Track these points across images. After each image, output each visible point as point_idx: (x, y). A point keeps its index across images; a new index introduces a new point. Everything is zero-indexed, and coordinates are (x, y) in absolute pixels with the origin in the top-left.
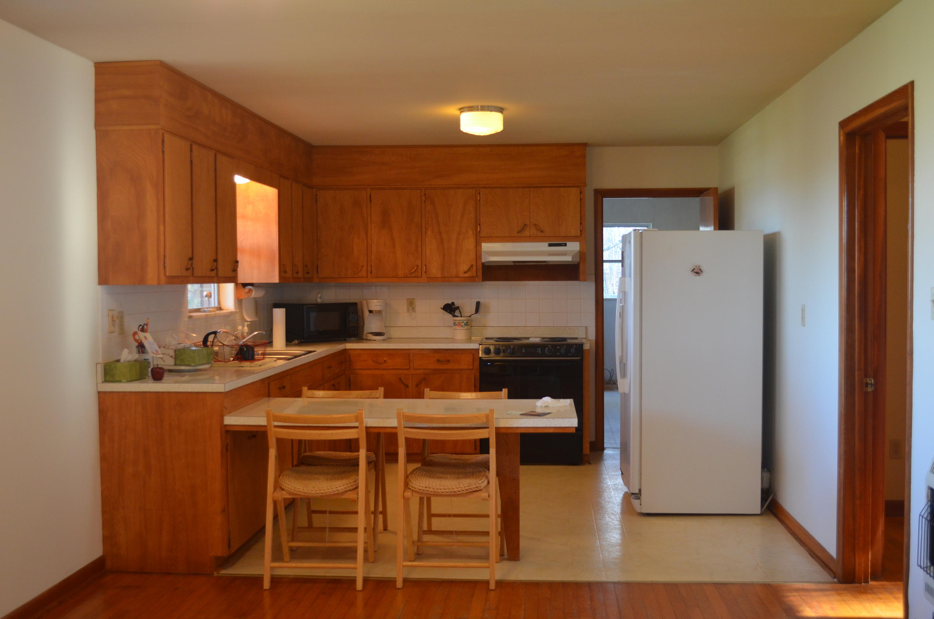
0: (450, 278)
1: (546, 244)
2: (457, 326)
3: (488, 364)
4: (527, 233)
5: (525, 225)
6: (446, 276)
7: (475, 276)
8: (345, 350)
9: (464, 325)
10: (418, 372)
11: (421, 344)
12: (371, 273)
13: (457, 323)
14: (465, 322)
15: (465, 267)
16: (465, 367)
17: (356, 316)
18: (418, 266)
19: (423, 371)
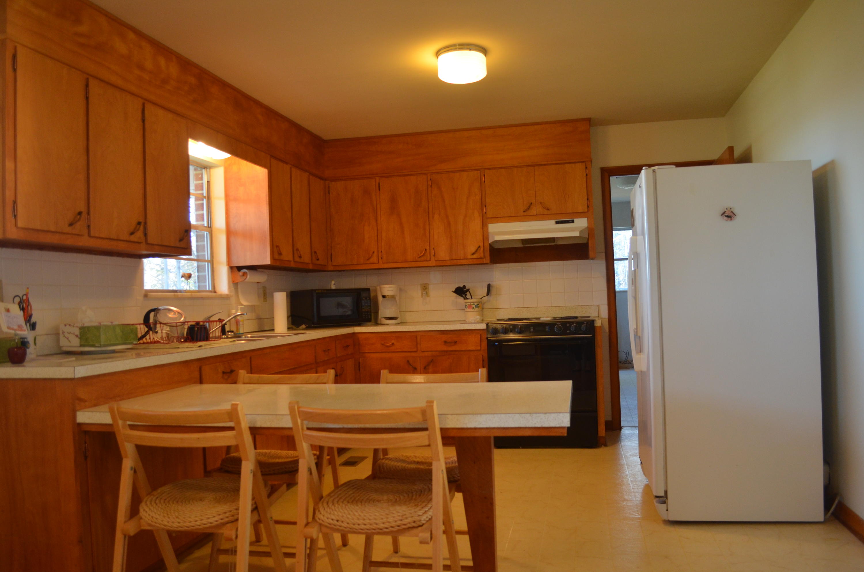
0: (458, 261)
1: (553, 222)
2: (468, 308)
3: (496, 344)
4: (533, 211)
5: (531, 204)
6: (454, 259)
7: (483, 257)
8: (354, 334)
9: (475, 307)
10: (426, 354)
11: (428, 326)
12: (382, 258)
13: (468, 305)
14: (476, 304)
15: (473, 249)
16: (473, 348)
17: (369, 301)
18: (426, 250)
19: (430, 353)
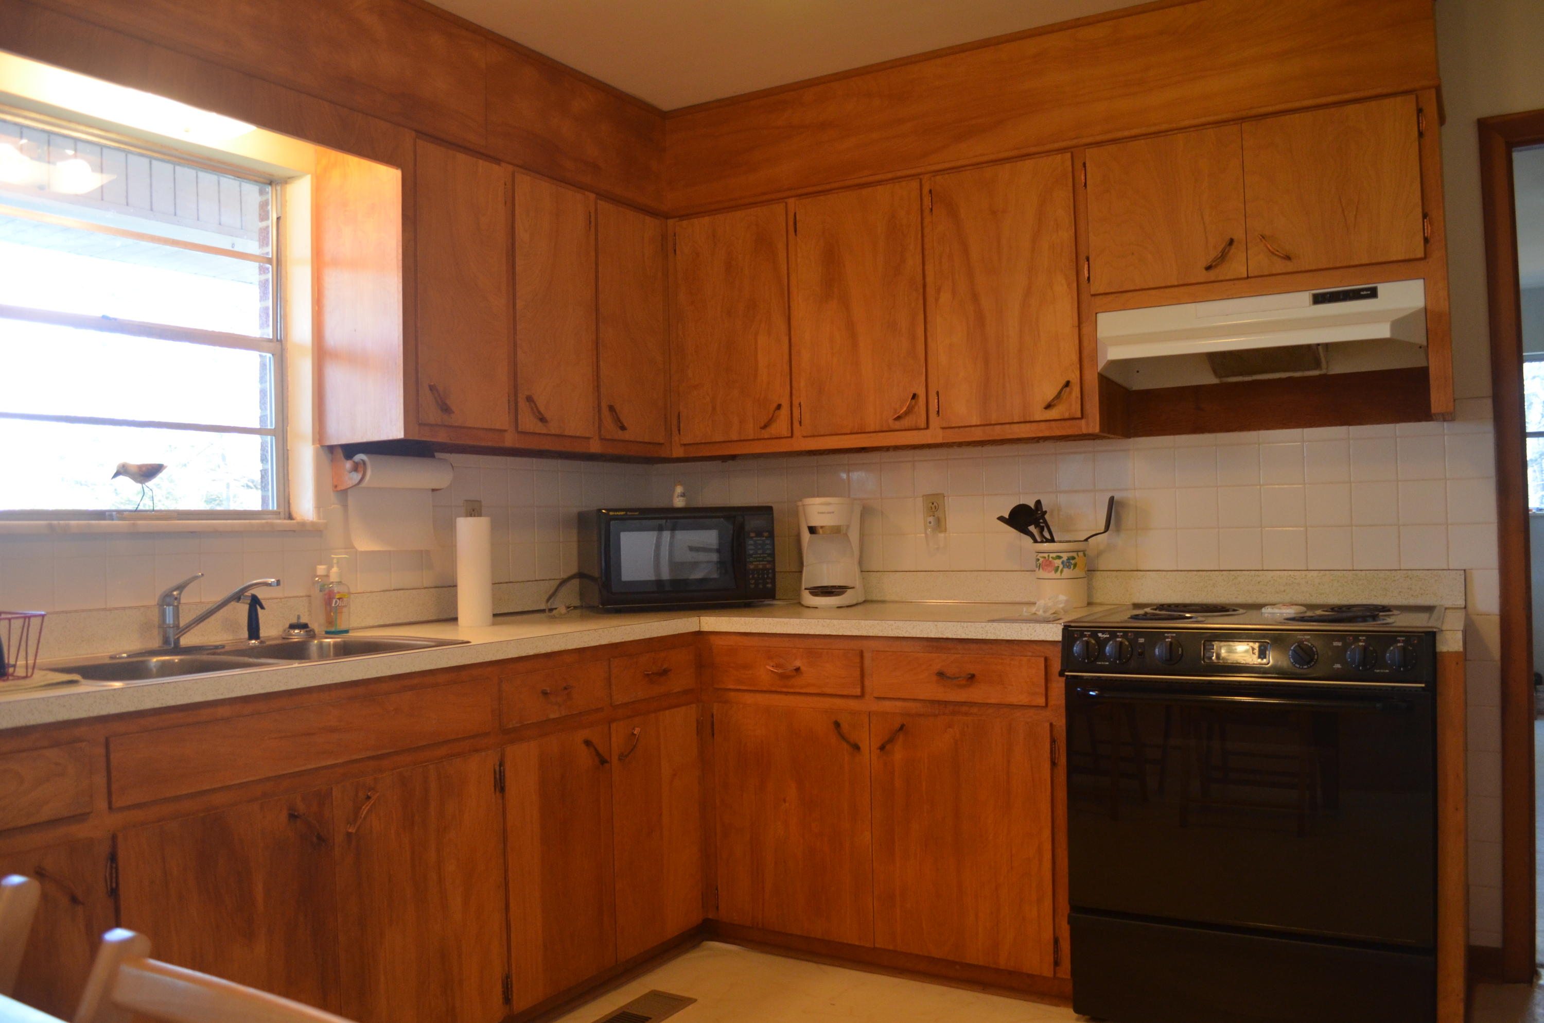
0: (1007, 426)
1: (1305, 297)
2: (1043, 569)
3: (1091, 693)
4: (1236, 266)
5: (1231, 242)
6: (993, 422)
7: (1079, 415)
8: (699, 634)
9: (1061, 566)
10: (887, 706)
11: (893, 622)
12: (800, 422)
13: (1041, 560)
14: (1065, 556)
15: (1049, 391)
16: (1023, 699)
17: (768, 542)
18: (914, 396)
19: (899, 704)
